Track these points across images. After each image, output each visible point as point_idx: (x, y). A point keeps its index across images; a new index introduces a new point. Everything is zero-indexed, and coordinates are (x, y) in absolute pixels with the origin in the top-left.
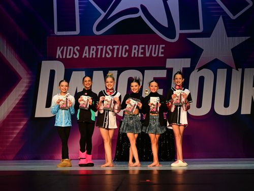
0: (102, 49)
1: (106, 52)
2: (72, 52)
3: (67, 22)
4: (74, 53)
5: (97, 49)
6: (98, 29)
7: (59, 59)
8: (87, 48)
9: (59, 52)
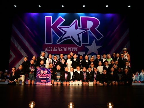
0: (59, 48)
1: (60, 49)
2: (50, 49)
3: (49, 40)
4: (51, 49)
5: (58, 48)
6: (58, 42)
7: (46, 51)
8: (54, 48)
9: (46, 49)
